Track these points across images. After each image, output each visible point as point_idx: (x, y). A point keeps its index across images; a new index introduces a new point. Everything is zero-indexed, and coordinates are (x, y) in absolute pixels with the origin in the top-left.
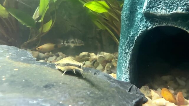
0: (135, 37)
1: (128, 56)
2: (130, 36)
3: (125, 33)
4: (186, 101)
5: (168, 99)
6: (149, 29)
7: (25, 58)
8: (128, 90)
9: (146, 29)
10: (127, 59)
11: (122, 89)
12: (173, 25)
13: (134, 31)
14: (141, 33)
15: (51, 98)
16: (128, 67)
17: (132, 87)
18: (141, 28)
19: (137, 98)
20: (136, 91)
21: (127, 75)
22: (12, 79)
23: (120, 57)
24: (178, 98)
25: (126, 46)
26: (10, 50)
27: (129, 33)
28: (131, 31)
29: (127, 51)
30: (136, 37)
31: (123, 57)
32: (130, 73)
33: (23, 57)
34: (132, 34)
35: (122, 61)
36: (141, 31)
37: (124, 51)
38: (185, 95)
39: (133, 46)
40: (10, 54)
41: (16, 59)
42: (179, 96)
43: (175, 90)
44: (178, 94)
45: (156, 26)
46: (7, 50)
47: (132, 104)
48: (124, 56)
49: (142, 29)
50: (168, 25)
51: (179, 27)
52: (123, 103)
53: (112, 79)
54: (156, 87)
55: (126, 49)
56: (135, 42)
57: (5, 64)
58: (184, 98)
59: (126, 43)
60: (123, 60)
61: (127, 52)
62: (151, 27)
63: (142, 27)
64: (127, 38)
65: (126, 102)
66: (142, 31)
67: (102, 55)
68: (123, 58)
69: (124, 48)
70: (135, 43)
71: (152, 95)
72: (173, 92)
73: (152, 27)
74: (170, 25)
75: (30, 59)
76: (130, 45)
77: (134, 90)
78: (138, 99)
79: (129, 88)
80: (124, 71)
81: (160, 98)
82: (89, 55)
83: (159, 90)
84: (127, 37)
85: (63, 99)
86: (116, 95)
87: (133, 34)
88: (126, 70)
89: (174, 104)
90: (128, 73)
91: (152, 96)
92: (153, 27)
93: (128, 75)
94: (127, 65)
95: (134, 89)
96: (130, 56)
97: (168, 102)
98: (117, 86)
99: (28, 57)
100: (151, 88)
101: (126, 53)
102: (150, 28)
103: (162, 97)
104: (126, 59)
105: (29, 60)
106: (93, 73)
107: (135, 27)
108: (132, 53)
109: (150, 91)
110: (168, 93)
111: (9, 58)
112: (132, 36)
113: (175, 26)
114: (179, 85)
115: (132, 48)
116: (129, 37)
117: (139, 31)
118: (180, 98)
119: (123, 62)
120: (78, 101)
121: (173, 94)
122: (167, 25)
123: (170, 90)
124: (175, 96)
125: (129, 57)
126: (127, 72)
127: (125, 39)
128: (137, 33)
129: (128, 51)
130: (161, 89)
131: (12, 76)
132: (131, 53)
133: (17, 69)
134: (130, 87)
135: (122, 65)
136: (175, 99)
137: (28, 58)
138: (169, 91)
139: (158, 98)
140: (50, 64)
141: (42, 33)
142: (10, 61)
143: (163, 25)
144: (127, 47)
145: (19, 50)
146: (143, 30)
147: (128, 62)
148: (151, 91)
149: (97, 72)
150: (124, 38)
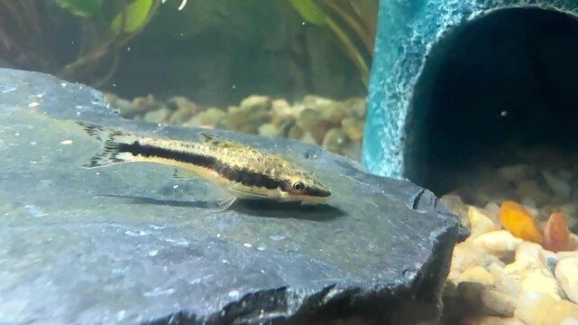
0: (426, 43)
1: (402, 106)
2: (409, 43)
3: (393, 31)
4: (573, 240)
5: (522, 234)
6: (472, 17)
7: (87, 108)
8: (412, 204)
9: (463, 19)
10: (397, 115)
11: (394, 199)
12: (552, 6)
13: (425, 25)
14: (444, 33)
15: (187, 223)
16: (402, 139)
17: (420, 195)
18: (447, 17)
19: (440, 225)
20: (435, 207)
21: (397, 162)
22: (61, 168)
23: (376, 108)
24: (552, 229)
25: (397, 72)
26: (38, 84)
27: (408, 32)
28: (414, 26)
29: (400, 88)
30: (429, 46)
31: (386, 109)
32: (406, 156)
33: (80, 107)
34: (416, 33)
35: (380, 121)
36: (445, 24)
37: (390, 89)
38: (572, 222)
39: (419, 74)
40: (40, 96)
41: (60, 111)
42: (553, 224)
43: (539, 206)
44: (552, 218)
45: (497, 8)
46: (26, 84)
47: (429, 241)
48: (389, 106)
49: (451, 19)
50: (535, 5)
51: (568, 12)
52: (402, 239)
53: (360, 172)
54: (484, 198)
55: (396, 84)
56: (424, 60)
57: (31, 127)
58: (567, 228)
59: (396, 65)
60: (384, 119)
61: (400, 93)
62: (479, 12)
63: (450, 11)
64: (401, 49)
65: (409, 235)
66: (448, 26)
67: (311, 106)
68: (383, 111)
69: (389, 81)
70: (427, 63)
71: (471, 221)
72: (534, 212)
73: (482, 13)
74: (540, 5)
75: (101, 112)
76: (408, 71)
77: (428, 205)
78: (444, 229)
79: (414, 198)
80: (386, 151)
81: (496, 230)
82: (269, 107)
83: (493, 206)
84: (398, 45)
85: (221, 226)
86: (379, 217)
87: (422, 35)
88: (393, 148)
89: (538, 247)
90: (401, 157)
91: (473, 224)
92: (487, 12)
93: (399, 162)
94: (399, 132)
95: (428, 202)
96: (406, 103)
97: (520, 240)
98: (378, 191)
99: (96, 107)
100: (469, 201)
101: (395, 96)
102: (476, 16)
103: (503, 228)
104: (394, 113)
105: (100, 115)
106: (301, 156)
107: (429, 13)
108: (415, 93)
109: (467, 210)
110: (520, 215)
111: (39, 109)
112: (415, 42)
113: (557, 9)
114: (552, 193)
115: (414, 80)
116: (405, 46)
117: (439, 26)
118: (556, 228)
119: (386, 125)
120: (269, 234)
121: (536, 218)
122: (532, 5)
123: (526, 207)
124: (541, 224)
125: (405, 109)
126: (397, 154)
127: (395, 52)
128: (433, 32)
129: (401, 91)
130: (500, 206)
131: (60, 160)
132: (410, 95)
133: (69, 142)
134: (416, 195)
135: (380, 134)
136: (542, 233)
137: (95, 109)
138: (524, 211)
139: (489, 230)
140: (166, 129)
141: (124, 35)
142: (43, 118)
143: (517, 6)
144: (398, 75)
145: (64, 85)
146: (451, 23)
147: (400, 124)
148: (470, 210)
149: (310, 151)
150: (389, 49)
